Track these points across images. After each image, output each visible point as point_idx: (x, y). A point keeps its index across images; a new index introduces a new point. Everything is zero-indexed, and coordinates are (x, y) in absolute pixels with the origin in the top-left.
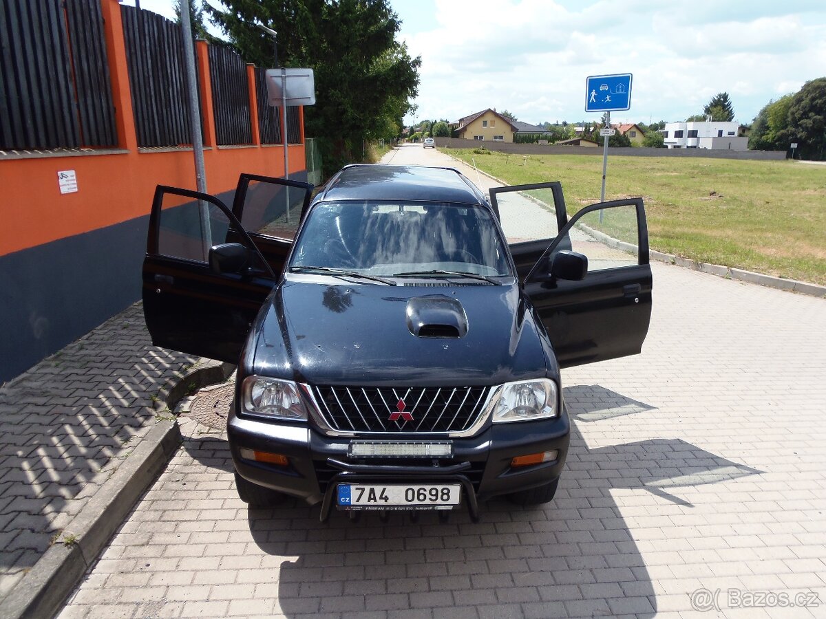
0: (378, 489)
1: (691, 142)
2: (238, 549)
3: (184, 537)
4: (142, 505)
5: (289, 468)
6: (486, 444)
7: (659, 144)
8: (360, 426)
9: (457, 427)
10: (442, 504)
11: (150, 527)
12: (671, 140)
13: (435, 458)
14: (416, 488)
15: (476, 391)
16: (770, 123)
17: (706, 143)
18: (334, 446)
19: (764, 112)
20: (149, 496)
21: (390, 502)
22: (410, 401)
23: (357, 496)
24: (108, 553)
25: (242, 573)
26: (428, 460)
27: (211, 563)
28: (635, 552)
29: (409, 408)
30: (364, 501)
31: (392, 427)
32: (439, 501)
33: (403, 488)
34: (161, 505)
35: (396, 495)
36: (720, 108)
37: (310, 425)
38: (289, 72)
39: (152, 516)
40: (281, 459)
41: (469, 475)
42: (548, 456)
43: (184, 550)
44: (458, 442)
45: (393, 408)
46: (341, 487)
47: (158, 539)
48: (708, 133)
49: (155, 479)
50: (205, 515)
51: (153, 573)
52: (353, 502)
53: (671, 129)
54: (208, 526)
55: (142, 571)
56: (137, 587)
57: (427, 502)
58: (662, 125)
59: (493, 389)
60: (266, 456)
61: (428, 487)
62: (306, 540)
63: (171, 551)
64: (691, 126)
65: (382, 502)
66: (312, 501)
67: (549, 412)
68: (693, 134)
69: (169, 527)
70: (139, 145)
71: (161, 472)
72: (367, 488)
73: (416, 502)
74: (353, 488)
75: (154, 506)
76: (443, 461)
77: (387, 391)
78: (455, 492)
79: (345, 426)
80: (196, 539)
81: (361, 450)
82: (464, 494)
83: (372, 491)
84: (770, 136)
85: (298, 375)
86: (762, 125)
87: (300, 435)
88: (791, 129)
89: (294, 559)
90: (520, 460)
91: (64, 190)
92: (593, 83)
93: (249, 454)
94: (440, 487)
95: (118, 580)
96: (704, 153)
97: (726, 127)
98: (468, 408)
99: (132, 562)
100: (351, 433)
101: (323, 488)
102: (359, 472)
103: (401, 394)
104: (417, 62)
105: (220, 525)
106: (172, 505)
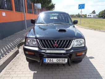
0: (51, 59)
1: (90, 17)
2: (26, 70)
3: (17, 68)
4: (11, 62)
5: (34, 55)
6: (72, 51)
7: (86, 17)
8: (48, 47)
9: (66, 47)
10: (64, 62)
11: (11, 66)
12: (87, 16)
13: (63, 53)
14: (59, 59)
15: (70, 41)
16: (100, 14)
17: (92, 17)
18: (43, 51)
19: (100, 13)
20: (12, 61)
21: (53, 62)
22: (57, 43)
23: (47, 61)
24: (3, 71)
25: (26, 75)
26: (61, 54)
27: (21, 73)
28: (97, 72)
29: (57, 44)
30: (49, 61)
31: (54, 47)
32: (63, 62)
33: (56, 59)
34: (14, 62)
35: (55, 60)
36: (94, 12)
37: (38, 47)
38: (38, 4)
39: (12, 64)
40: (33, 53)
41: (69, 57)
42: (83, 53)
43: (17, 70)
44: (67, 50)
45: (54, 44)
46: (44, 59)
47: (12, 68)
48: (92, 15)
49: (14, 58)
50: (21, 64)
51: (10, 74)
52: (47, 62)
53: (87, 15)
54: (21, 66)
55: (8, 74)
56: (7, 77)
57: (61, 62)
58: (86, 15)
59: (73, 40)
60: (30, 53)
61: (61, 59)
62: (38, 69)
63: (14, 70)
64: (90, 14)
65: (52, 62)
66: (39, 61)
67: (83, 45)
68: (90, 15)
69: (15, 66)
70: (16, 11)
71: (15, 57)
72: (49, 59)
73: (59, 62)
74: (46, 59)
75: (13, 62)
76: (64, 54)
77: (53, 41)
78: (66, 60)
79: (45, 47)
80: (19, 68)
81: (48, 51)
82: (68, 60)
83: (50, 60)
84: (100, 16)
85: (36, 38)
86: (99, 14)
87: (37, 49)
88: (103, 15)
89: (36, 72)
90: (78, 54)
91: (3, 15)
92: (79, 5)
93: (27, 53)
94: (63, 59)
95: (4, 76)
96: (92, 18)
97: (95, 15)
98: (68, 44)
99: (7, 72)
100: (46, 49)
101: (41, 59)
102: (48, 56)
103: (56, 41)
104: (55, 4)
105: (24, 66)
106: (15, 62)
